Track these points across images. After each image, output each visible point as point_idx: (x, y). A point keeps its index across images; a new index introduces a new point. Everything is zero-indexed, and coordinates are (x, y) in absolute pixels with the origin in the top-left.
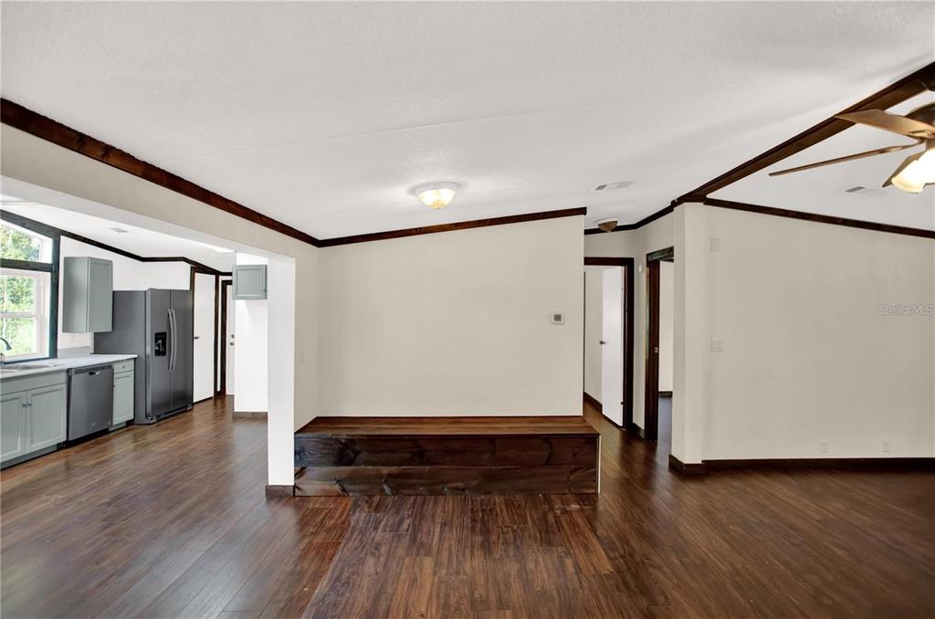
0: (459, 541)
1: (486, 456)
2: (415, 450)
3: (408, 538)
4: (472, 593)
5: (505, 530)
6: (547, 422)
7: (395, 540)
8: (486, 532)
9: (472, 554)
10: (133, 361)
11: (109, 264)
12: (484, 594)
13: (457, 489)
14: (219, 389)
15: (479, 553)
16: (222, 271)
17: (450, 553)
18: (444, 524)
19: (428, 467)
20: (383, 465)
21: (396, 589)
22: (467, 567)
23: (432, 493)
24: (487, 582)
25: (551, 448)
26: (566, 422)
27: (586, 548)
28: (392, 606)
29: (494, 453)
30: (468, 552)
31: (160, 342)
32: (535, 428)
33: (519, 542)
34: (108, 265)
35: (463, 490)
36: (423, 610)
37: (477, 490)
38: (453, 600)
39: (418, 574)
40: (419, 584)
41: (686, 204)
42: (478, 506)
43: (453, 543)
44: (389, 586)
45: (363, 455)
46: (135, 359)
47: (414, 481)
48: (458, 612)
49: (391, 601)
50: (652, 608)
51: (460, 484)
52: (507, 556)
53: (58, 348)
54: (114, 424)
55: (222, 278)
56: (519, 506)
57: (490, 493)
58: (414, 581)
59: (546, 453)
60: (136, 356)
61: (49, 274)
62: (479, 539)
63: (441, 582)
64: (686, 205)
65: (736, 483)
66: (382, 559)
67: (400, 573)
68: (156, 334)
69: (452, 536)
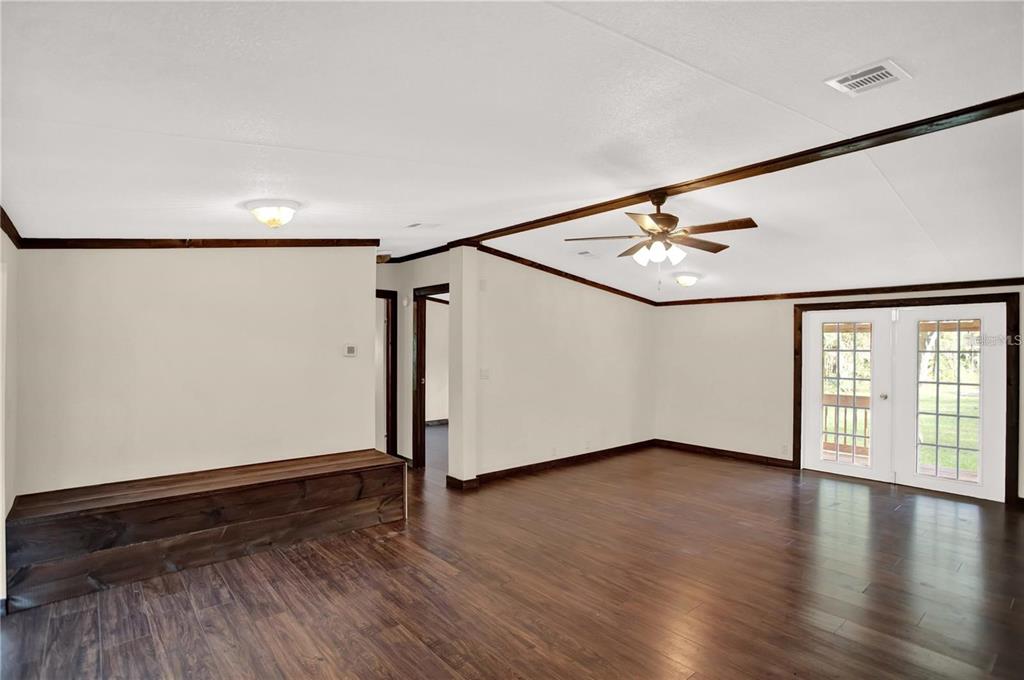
0: (303, 590)
1: (295, 502)
2: (208, 510)
3: (239, 604)
4: (355, 626)
5: (343, 568)
6: (347, 458)
7: (226, 610)
8: (323, 575)
9: (327, 597)
12: (366, 622)
13: (262, 544)
15: (332, 594)
17: (302, 602)
18: (273, 582)
19: (226, 527)
20: (162, 537)
21: (269, 649)
22: (330, 606)
23: (232, 556)
24: (361, 613)
25: (362, 482)
26: (364, 456)
27: (428, 562)
28: (280, 663)
29: (303, 497)
30: (320, 596)
32: (339, 465)
33: (364, 574)
35: (270, 544)
36: (317, 655)
37: (287, 540)
38: (341, 637)
39: (283, 629)
40: (292, 637)
41: (464, 247)
42: (295, 557)
43: (298, 593)
44: (259, 650)
45: (131, 530)
47: (208, 547)
48: (354, 643)
49: (274, 660)
50: (505, 585)
51: (266, 539)
52: (363, 588)
56: (339, 545)
57: (300, 541)
58: (284, 637)
59: (357, 487)
62: (323, 583)
63: (313, 627)
64: (465, 249)
65: (506, 489)
66: (226, 632)
67: (262, 638)
69: (292, 589)
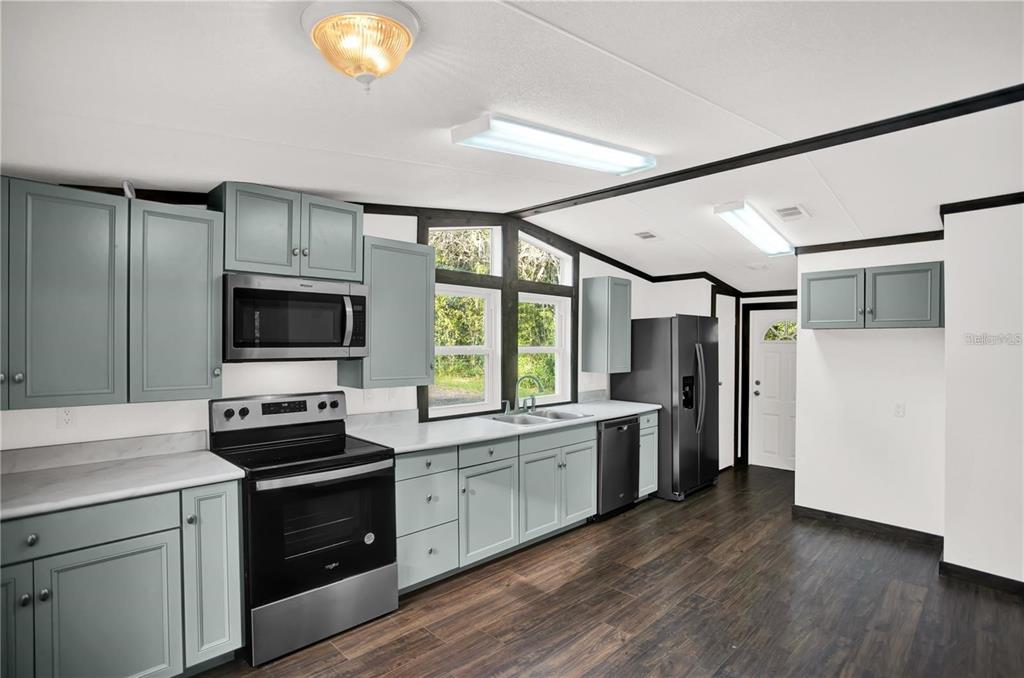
10: (656, 414)
11: (628, 283)
14: (739, 455)
16: (743, 290)
31: (687, 389)
34: (626, 285)
46: (659, 411)
53: (579, 391)
54: (640, 495)
55: (743, 301)
60: (660, 407)
61: (570, 299)
68: (685, 378)
